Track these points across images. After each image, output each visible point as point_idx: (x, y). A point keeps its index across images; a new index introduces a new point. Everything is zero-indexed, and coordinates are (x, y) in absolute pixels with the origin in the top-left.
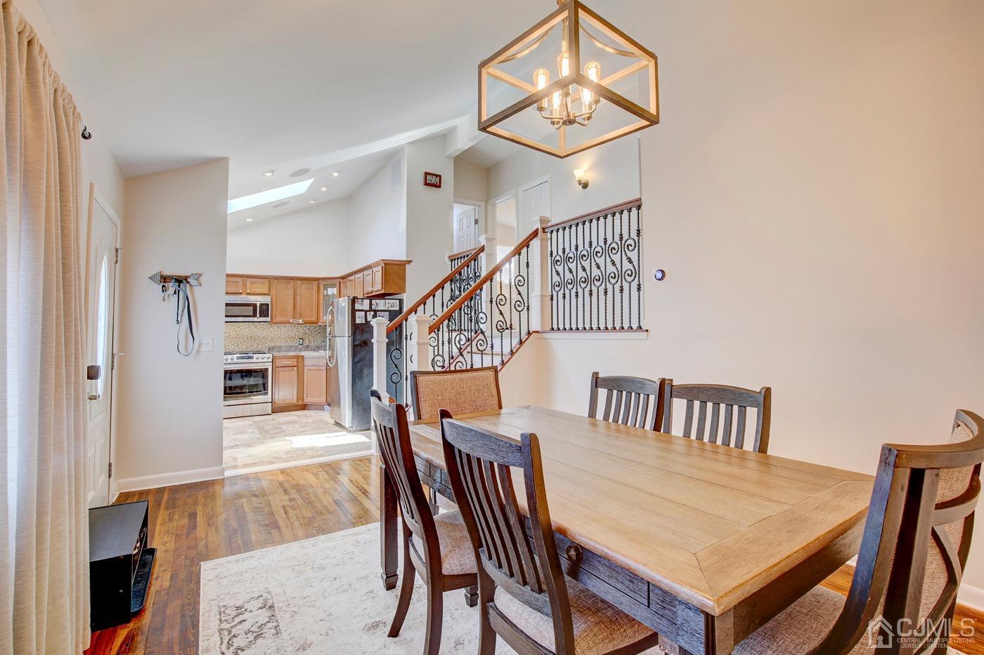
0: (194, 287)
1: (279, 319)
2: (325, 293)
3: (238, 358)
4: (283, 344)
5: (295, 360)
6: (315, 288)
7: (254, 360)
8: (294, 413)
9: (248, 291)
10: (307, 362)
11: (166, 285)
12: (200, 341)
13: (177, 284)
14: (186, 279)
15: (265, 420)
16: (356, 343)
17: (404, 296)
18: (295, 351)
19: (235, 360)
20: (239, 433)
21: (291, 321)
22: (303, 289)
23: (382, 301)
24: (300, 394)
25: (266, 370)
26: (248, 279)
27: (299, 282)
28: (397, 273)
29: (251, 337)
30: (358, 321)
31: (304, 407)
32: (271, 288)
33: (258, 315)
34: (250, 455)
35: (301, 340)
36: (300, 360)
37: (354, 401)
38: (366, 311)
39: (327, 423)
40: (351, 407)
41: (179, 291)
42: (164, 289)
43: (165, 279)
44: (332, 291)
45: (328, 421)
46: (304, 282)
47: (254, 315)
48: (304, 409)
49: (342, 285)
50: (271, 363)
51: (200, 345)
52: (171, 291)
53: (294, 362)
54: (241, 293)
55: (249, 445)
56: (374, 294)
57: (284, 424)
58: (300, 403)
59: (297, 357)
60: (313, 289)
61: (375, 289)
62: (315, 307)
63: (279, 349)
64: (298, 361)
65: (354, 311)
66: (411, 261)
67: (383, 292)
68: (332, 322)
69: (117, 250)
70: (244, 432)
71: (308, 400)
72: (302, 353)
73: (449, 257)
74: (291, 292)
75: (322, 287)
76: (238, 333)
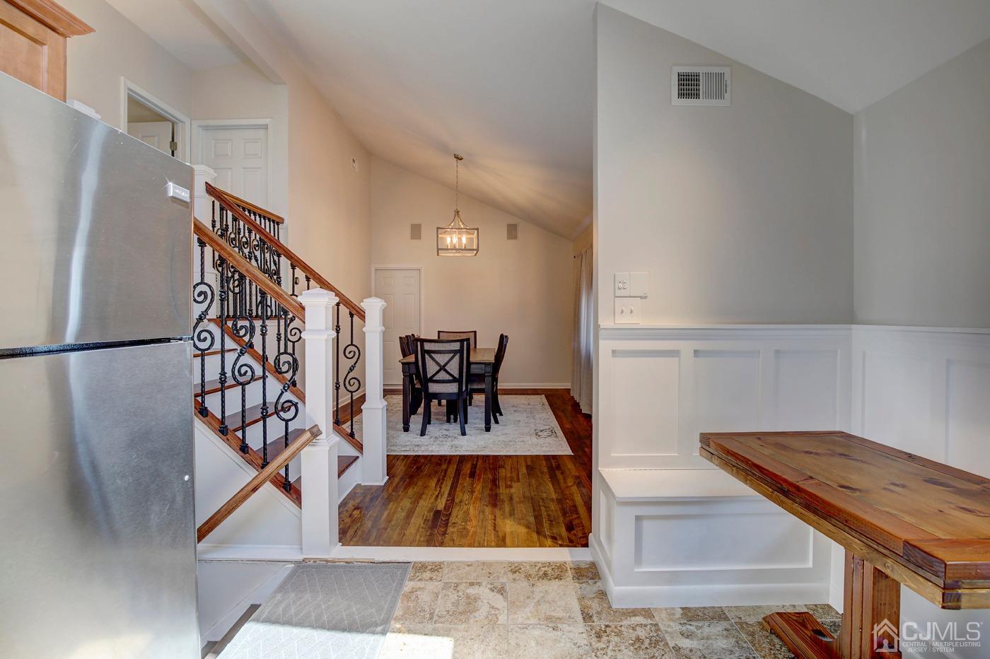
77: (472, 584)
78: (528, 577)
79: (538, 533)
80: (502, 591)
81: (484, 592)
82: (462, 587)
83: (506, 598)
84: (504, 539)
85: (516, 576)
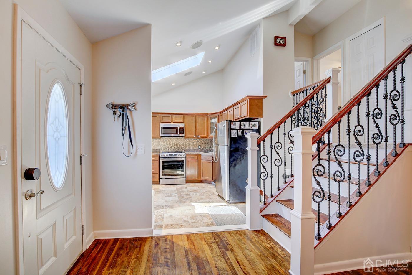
0: (133, 112)
1: (188, 135)
2: (211, 122)
3: (169, 155)
4: (191, 148)
5: (197, 157)
6: (206, 119)
7: (177, 156)
8: (197, 184)
9: (174, 121)
10: (203, 158)
11: (115, 110)
12: (137, 147)
13: (121, 110)
14: (127, 107)
15: (181, 188)
16: (231, 149)
17: (262, 120)
18: (197, 152)
19: (168, 156)
20: (169, 196)
21: (194, 136)
22: (200, 120)
23: (247, 123)
24: (199, 174)
25: (183, 161)
26: (174, 115)
27: (198, 116)
28: (257, 105)
29: (176, 144)
30: (233, 136)
31: (201, 181)
32: (185, 119)
33: (179, 133)
34: (171, 216)
35: (199, 146)
36: (199, 157)
37: (231, 185)
38: (237, 130)
39: (214, 194)
40: (228, 189)
41: (123, 114)
42: (115, 113)
43: (115, 106)
44: (215, 120)
45: (215, 193)
46: (201, 116)
47: (177, 133)
48: (201, 182)
49: (220, 117)
50: (185, 158)
51: (137, 149)
52: (118, 114)
53: (196, 158)
54: (170, 122)
55: (171, 207)
56: (241, 119)
57: (191, 192)
58: (200, 179)
59: (198, 155)
60: (205, 119)
61: (242, 116)
62: (206, 129)
63: (189, 150)
64: (198, 157)
65: (230, 130)
66: (266, 97)
67: (248, 117)
68: (216, 136)
69: (81, 86)
70: (171, 196)
71: (203, 178)
72: (200, 153)
73: (292, 93)
74: (194, 121)
75: (209, 118)
76: (170, 142)
77: (194, 222)
78: (177, 225)
79: (173, 242)
80: (185, 221)
81: (190, 221)
82: (197, 221)
83: (183, 220)
84: (188, 239)
85: (181, 225)
